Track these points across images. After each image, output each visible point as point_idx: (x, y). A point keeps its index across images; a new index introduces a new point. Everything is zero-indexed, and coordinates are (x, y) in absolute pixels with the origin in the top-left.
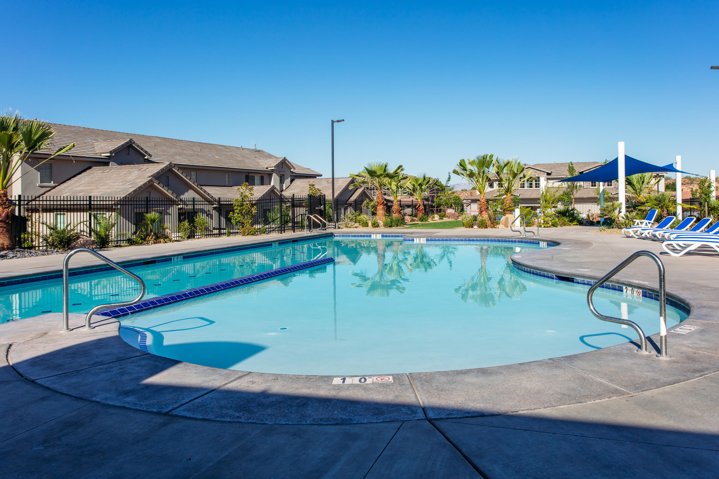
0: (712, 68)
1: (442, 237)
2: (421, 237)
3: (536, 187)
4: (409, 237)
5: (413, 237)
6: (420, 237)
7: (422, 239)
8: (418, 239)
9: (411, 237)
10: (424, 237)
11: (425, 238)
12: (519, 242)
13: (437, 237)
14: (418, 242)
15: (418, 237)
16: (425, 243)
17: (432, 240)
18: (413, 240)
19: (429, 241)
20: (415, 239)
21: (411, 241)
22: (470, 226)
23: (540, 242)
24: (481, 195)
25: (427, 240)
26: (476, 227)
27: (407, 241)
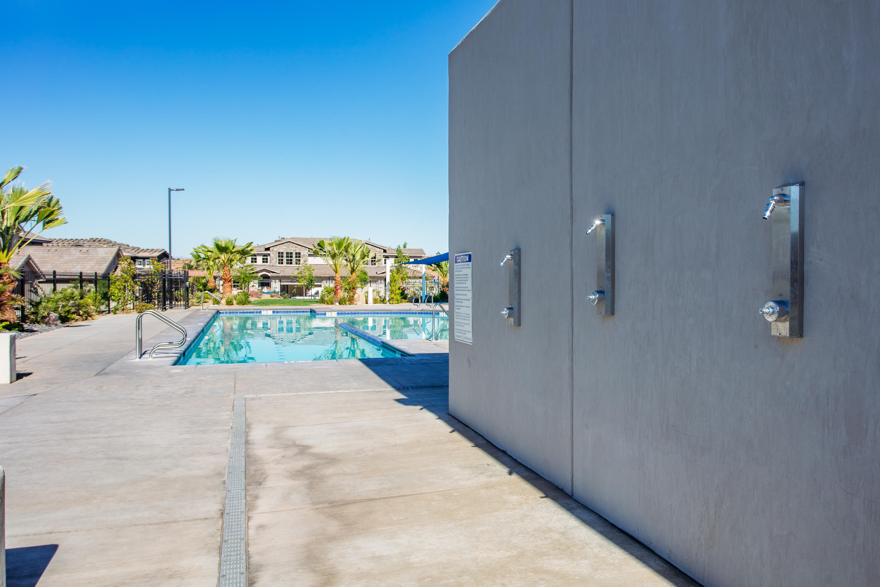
1: (352, 311)
2: (333, 311)
3: (296, 263)
4: (321, 311)
5: (325, 311)
7: (333, 313)
8: (329, 313)
10: (335, 311)
11: (336, 312)
12: (419, 313)
13: (347, 311)
14: (329, 316)
15: (329, 311)
16: (336, 316)
17: (342, 314)
18: (325, 314)
19: (340, 315)
20: (327, 313)
21: (323, 315)
22: (332, 304)
23: (440, 313)
24: (336, 274)
25: (338, 314)
26: (337, 304)
27: (320, 315)
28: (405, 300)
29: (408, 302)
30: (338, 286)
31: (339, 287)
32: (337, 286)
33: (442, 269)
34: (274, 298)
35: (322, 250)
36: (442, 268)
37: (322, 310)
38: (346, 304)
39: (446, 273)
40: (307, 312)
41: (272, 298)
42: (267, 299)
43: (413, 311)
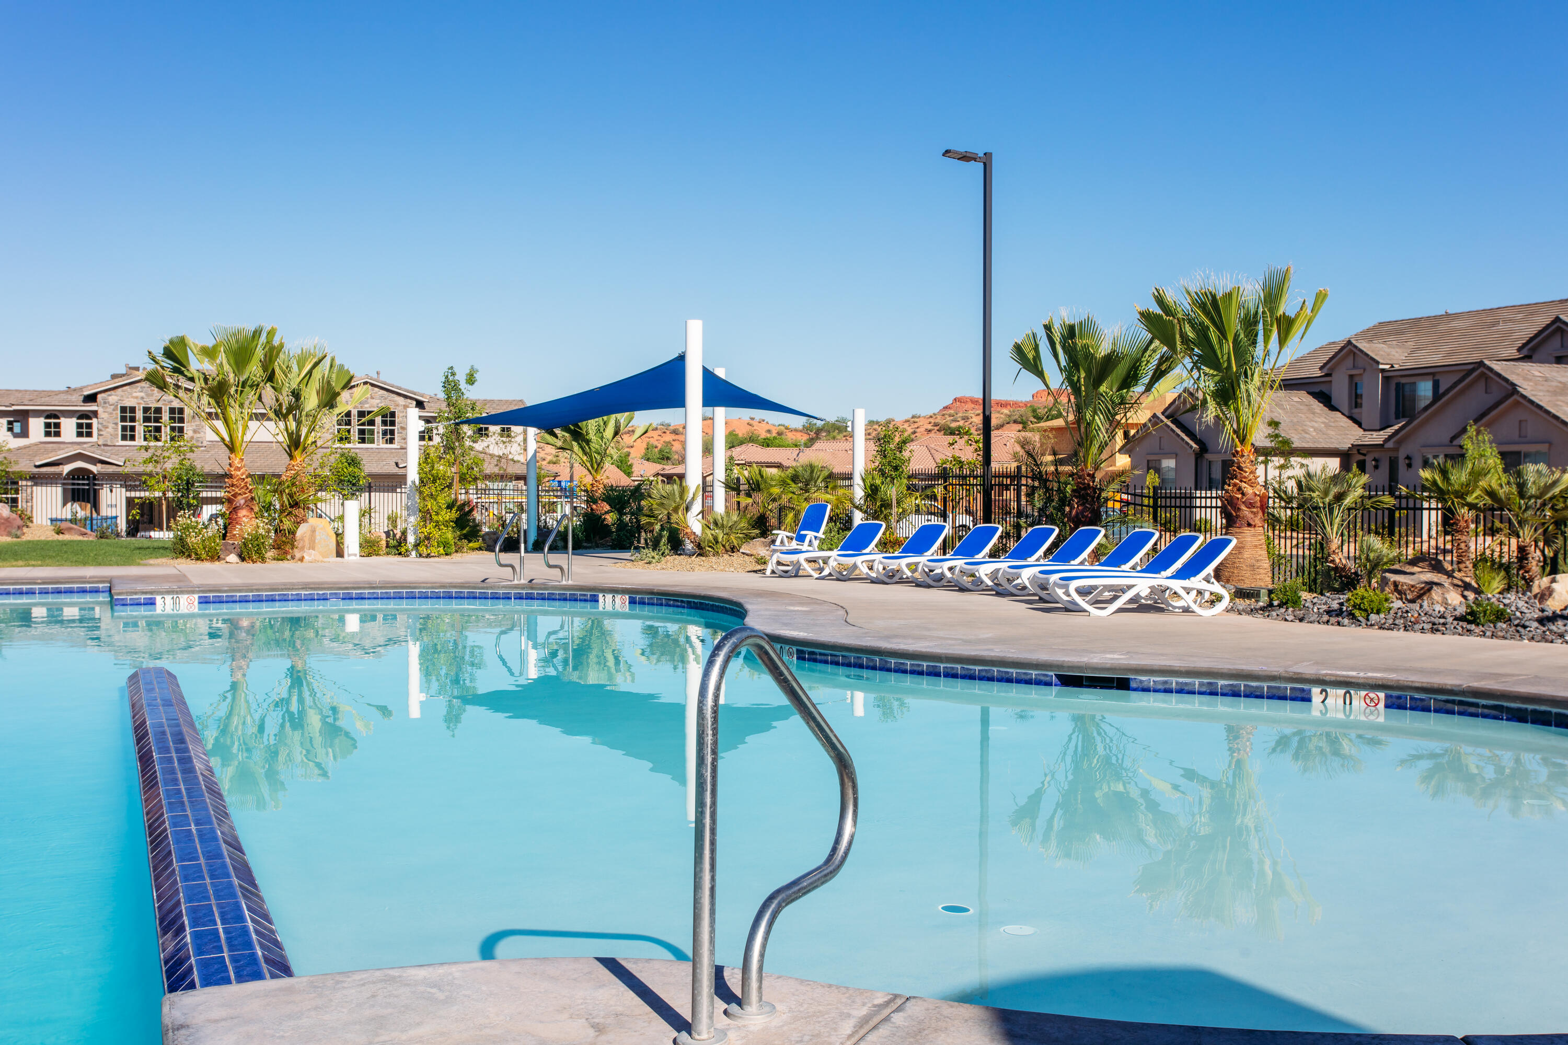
0: (947, 153)
1: (258, 590)
2: (182, 592)
3: (173, 438)
4: (136, 593)
5: (151, 593)
6: (177, 593)
7: (184, 598)
8: (168, 598)
9: (146, 593)
10: (193, 592)
11: (196, 596)
12: (519, 597)
13: (240, 591)
14: (169, 610)
15: (168, 592)
16: (196, 610)
17: (219, 601)
18: (151, 603)
19: (212, 606)
20: (159, 599)
21: (142, 608)
22: (215, 556)
23: (601, 595)
24: (232, 456)
25: (204, 601)
26: (233, 558)
27: (129, 608)
28: (471, 545)
29: (480, 549)
30: (240, 497)
31: (242, 502)
32: (235, 495)
33: (588, 444)
34: (66, 537)
35: (182, 373)
36: (588, 442)
37: (140, 587)
38: (263, 560)
39: (598, 458)
40: (96, 591)
41: (61, 537)
42: (43, 538)
43: (499, 588)
